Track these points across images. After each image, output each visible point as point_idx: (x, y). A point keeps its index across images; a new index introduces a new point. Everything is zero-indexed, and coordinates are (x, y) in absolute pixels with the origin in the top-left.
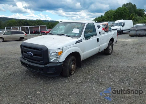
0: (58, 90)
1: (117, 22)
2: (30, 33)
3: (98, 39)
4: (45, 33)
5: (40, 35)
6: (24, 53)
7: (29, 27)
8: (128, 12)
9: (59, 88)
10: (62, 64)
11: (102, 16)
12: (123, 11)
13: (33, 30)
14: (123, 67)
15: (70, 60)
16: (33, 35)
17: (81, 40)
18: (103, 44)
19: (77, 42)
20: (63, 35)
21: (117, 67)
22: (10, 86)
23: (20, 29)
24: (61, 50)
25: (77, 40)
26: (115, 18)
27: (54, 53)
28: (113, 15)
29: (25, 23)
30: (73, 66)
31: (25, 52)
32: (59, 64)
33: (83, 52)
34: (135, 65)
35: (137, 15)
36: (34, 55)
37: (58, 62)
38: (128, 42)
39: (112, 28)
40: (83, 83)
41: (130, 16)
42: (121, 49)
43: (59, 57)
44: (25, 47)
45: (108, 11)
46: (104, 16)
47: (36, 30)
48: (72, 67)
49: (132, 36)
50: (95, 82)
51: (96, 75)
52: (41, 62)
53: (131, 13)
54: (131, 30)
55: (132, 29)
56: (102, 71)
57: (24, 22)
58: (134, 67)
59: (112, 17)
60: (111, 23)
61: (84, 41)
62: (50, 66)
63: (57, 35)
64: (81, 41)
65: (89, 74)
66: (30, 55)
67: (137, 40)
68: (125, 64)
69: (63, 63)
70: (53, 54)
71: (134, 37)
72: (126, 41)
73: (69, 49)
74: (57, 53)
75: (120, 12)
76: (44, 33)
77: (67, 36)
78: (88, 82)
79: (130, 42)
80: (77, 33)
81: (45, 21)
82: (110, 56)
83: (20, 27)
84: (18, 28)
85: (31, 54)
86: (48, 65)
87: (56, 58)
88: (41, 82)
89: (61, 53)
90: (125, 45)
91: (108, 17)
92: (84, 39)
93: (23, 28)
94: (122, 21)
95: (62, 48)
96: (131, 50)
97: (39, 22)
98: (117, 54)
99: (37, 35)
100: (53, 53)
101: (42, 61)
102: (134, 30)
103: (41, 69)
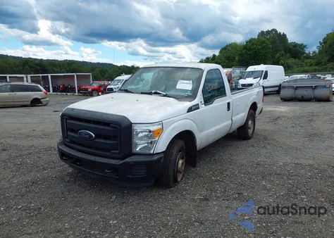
0: (157, 217)
1: (251, 68)
2: (51, 89)
3: (229, 104)
4: (90, 90)
5: (77, 94)
6: (69, 133)
7: (49, 75)
8: (269, 48)
9: (157, 212)
10: (161, 158)
11: (214, 56)
12: (259, 47)
13: (61, 83)
14: (285, 164)
15: (175, 149)
16: (59, 93)
17: (198, 104)
18: (238, 114)
19: (190, 110)
20: (155, 93)
21: (273, 165)
22: (41, 209)
23: (27, 80)
24: (160, 127)
25: (188, 104)
26: (242, 61)
27: (144, 134)
28: (240, 54)
29: (39, 68)
30: (180, 162)
31: (73, 131)
32: (156, 158)
33: (201, 131)
34: (311, 162)
35: (288, 54)
36: (98, 136)
37: (152, 152)
38: (281, 112)
39: (242, 82)
40: (208, 200)
41: (274, 57)
42: (270, 127)
43: (156, 142)
44: (72, 118)
45: (227, 46)
46: (219, 56)
47: (66, 83)
48: (180, 166)
49: (285, 100)
50: (235, 199)
51: (231, 182)
52: (113, 153)
53: (277, 51)
54: (285, 87)
55: (286, 84)
56: (244, 174)
57: (37, 65)
58: (310, 165)
59: (237, 58)
60: (238, 71)
61: (203, 107)
62: (135, 162)
63: (142, 93)
64: (196, 107)
65: (216, 181)
66: (88, 136)
67: (298, 108)
68: (288, 160)
69: (163, 155)
70: (141, 135)
71: (291, 103)
72: (275, 111)
73: (175, 124)
74: (150, 131)
75: (254, 49)
76: (87, 90)
77: (165, 96)
78: (218, 197)
79: (285, 112)
80: (187, 91)
81: (84, 63)
82: (249, 141)
83: (29, 76)
84: (23, 77)
85: (91, 135)
86: (132, 160)
87: (148, 143)
88: (112, 200)
89: (159, 133)
90: (276, 119)
91: (228, 58)
92: (203, 102)
93: (34, 78)
94: (262, 67)
95: (161, 123)
96: (292, 130)
97: (71, 66)
98: (265, 138)
99: (69, 94)
100: (142, 132)
101: (117, 150)
102: (289, 87)
103: (114, 168)
